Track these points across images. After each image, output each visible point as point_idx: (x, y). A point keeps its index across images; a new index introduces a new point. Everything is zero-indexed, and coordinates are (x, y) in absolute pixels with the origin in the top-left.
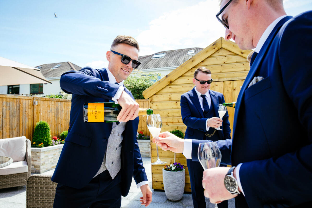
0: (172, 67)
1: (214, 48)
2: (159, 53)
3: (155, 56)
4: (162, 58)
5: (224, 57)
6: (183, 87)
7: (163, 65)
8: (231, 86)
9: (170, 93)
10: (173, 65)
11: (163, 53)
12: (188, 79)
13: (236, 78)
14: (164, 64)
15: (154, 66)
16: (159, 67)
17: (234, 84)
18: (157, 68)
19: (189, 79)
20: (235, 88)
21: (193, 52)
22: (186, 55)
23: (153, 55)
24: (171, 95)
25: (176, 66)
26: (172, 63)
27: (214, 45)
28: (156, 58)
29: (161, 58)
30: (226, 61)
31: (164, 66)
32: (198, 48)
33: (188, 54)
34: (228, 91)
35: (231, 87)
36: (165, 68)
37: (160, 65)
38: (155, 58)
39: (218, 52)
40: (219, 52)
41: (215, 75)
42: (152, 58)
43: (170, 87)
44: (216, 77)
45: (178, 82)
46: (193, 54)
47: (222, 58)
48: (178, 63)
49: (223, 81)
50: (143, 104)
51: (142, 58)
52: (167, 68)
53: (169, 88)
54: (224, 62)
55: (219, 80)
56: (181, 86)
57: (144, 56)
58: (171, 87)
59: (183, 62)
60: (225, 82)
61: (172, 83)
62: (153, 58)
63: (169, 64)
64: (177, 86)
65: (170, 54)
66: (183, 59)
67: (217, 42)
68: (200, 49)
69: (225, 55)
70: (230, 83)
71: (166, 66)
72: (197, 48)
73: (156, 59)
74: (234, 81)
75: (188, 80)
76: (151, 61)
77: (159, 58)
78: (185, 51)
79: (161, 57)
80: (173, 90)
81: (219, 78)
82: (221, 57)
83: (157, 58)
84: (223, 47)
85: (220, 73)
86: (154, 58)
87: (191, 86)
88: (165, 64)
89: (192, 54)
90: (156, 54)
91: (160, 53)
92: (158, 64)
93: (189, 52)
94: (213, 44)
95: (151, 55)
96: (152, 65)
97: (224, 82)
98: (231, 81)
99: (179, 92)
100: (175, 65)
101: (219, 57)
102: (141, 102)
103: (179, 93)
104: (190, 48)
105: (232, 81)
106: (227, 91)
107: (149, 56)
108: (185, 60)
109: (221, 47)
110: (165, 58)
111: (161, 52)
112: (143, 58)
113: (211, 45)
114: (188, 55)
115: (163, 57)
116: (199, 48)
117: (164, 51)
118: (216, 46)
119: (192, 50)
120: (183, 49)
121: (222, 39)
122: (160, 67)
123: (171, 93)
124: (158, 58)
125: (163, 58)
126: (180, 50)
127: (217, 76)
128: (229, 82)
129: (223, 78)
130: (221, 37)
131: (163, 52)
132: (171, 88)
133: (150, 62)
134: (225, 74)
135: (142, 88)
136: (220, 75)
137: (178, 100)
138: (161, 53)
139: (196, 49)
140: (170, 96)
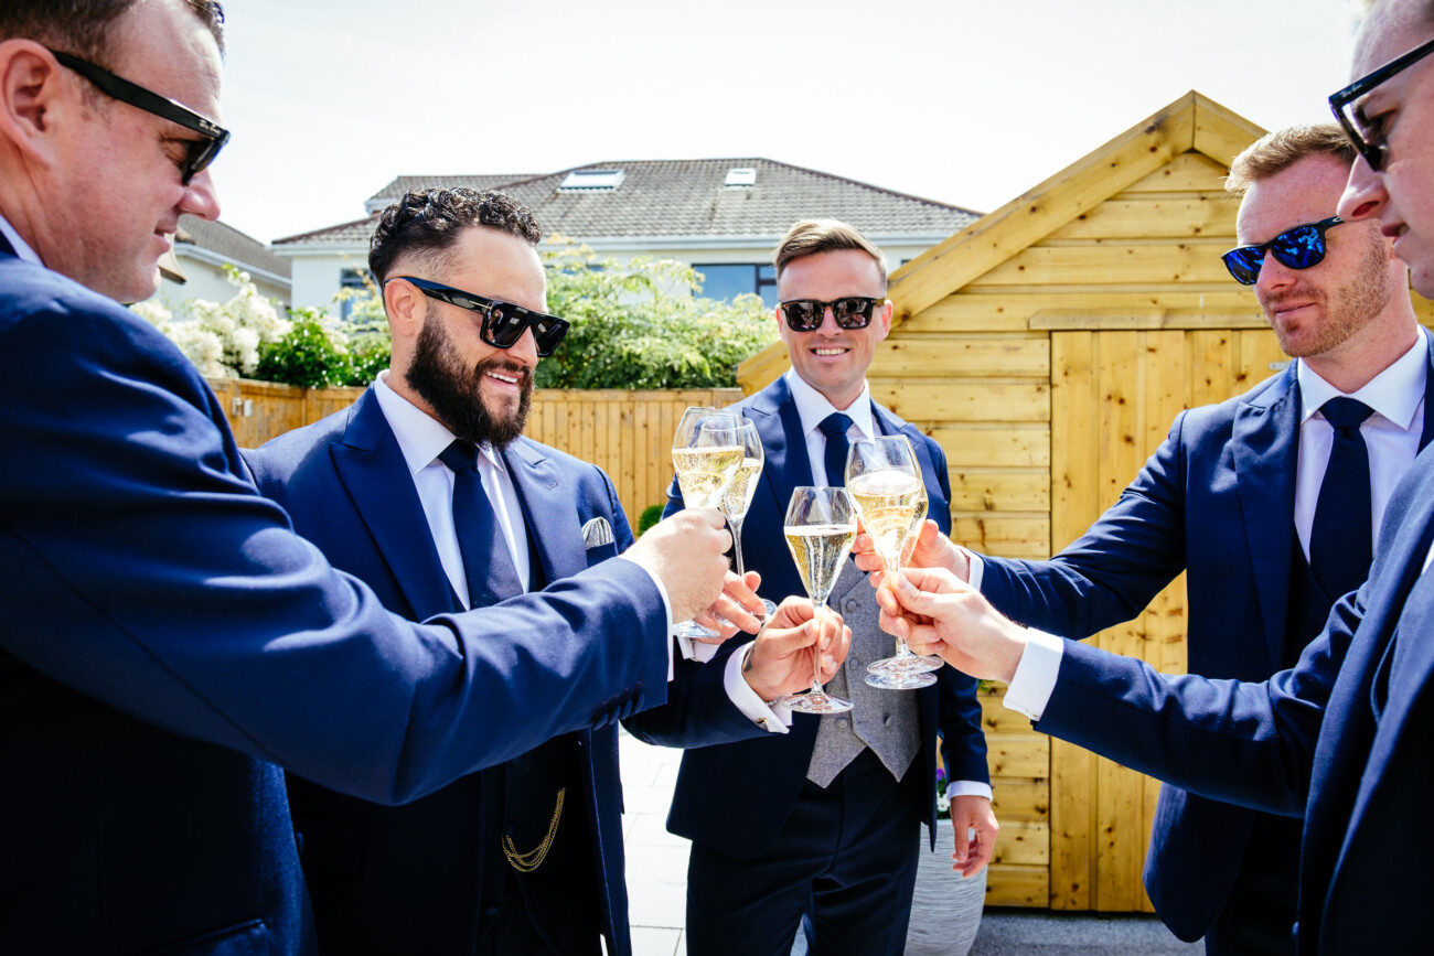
0: (659, 238)
1: (1153, 149)
2: (594, 166)
3: (572, 180)
4: (609, 191)
5: (1198, 202)
6: (968, 347)
7: (617, 227)
8: (1228, 361)
9: (894, 381)
10: (664, 231)
11: (610, 170)
12: (999, 307)
13: (1254, 317)
14: (620, 222)
15: (576, 228)
16: (597, 233)
17: (1244, 349)
18: (588, 236)
19: (1003, 305)
20: (1243, 371)
21: (750, 176)
22: (720, 190)
23: (563, 174)
24: (898, 391)
25: (680, 234)
26: (660, 222)
27: (1151, 130)
28: (581, 191)
29: (602, 191)
30: (1207, 226)
31: (622, 232)
32: (770, 162)
33: (728, 185)
34: (1209, 382)
35: (1224, 364)
36: (626, 238)
37: (603, 223)
38: (574, 191)
39: (1168, 173)
40: (1173, 174)
41: (1146, 293)
42: (559, 191)
43: (895, 348)
44: (1151, 304)
45: (941, 320)
46: (750, 185)
47: (1184, 203)
48: (685, 221)
49: (1187, 330)
50: (593, 414)
51: (511, 186)
52: (639, 243)
53: (890, 351)
54: (1198, 230)
55: (1165, 322)
56: (957, 346)
57: (520, 176)
58: (900, 343)
59: (710, 219)
60: (1195, 333)
61: (910, 326)
62: (563, 188)
63: (644, 222)
64: (936, 344)
65: (643, 174)
66: (707, 205)
67: (1171, 114)
68: (780, 168)
69: (1200, 191)
70: (1223, 342)
71: (631, 232)
72: (764, 161)
73: (580, 196)
74: (1244, 333)
75: (1001, 310)
76: (558, 201)
77: (595, 191)
78: (714, 169)
79: (605, 188)
80: (913, 365)
81: (1169, 312)
82: (1181, 199)
83: (584, 188)
84: (1197, 147)
85: (1170, 283)
86: (569, 188)
87: (1012, 344)
88: (627, 222)
89: (744, 185)
90: (579, 171)
91: (597, 170)
92: (590, 219)
93: (733, 177)
94: (1151, 124)
95: (553, 176)
96: (563, 224)
97: (1189, 333)
98: (1229, 332)
99: (946, 377)
100: (673, 232)
101: (1173, 199)
102: (581, 402)
103: (947, 381)
104: (736, 160)
105: (1233, 330)
106: (1205, 384)
107: (544, 178)
108: (718, 211)
109: (1187, 146)
110: (623, 192)
111: (602, 165)
112: (516, 185)
113: (1134, 128)
114: (726, 189)
115: (611, 187)
116: (776, 163)
117: (616, 163)
118: (1165, 140)
119: (742, 167)
120: (703, 161)
121: (1199, 101)
122: (604, 235)
123: (900, 378)
124: (588, 191)
125: (614, 191)
126: (689, 161)
127: (1155, 302)
128: (1215, 337)
129: (1190, 310)
130: (1193, 93)
131: (609, 163)
132: (897, 351)
133: (554, 205)
134: (1195, 292)
135: (585, 331)
136: (1170, 299)
137: (938, 422)
138: (603, 170)
139: (759, 163)
140: (893, 393)
